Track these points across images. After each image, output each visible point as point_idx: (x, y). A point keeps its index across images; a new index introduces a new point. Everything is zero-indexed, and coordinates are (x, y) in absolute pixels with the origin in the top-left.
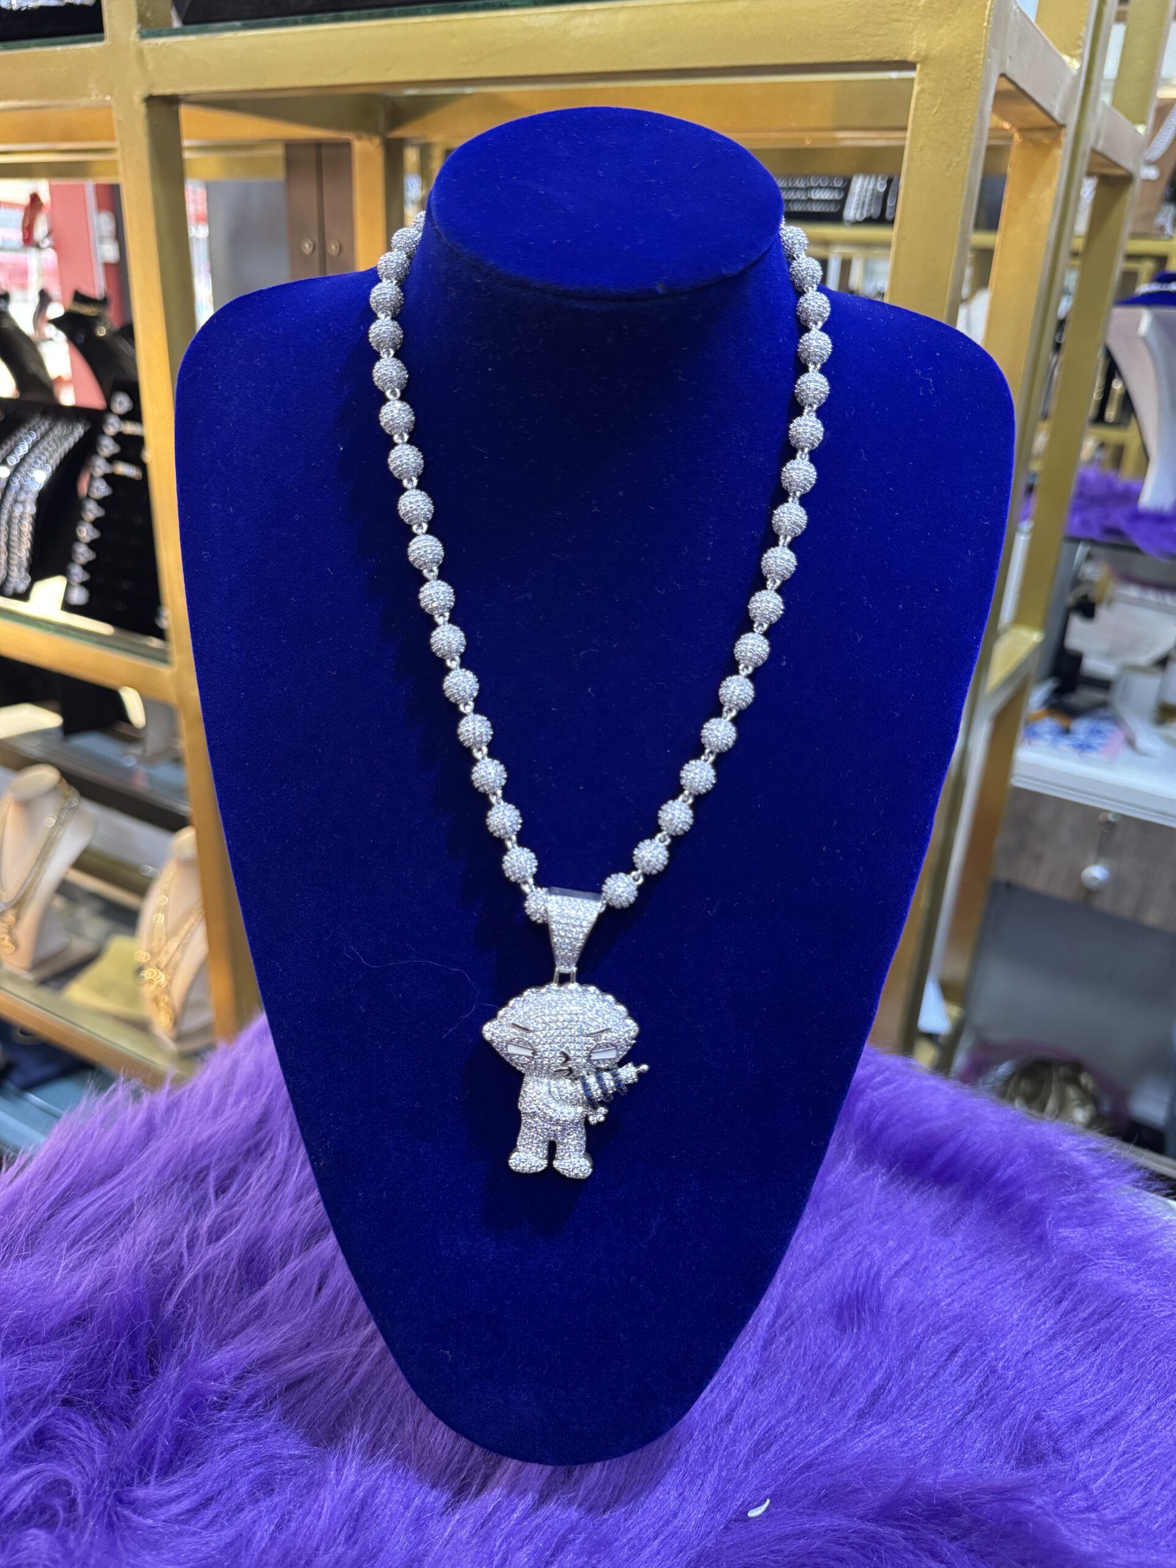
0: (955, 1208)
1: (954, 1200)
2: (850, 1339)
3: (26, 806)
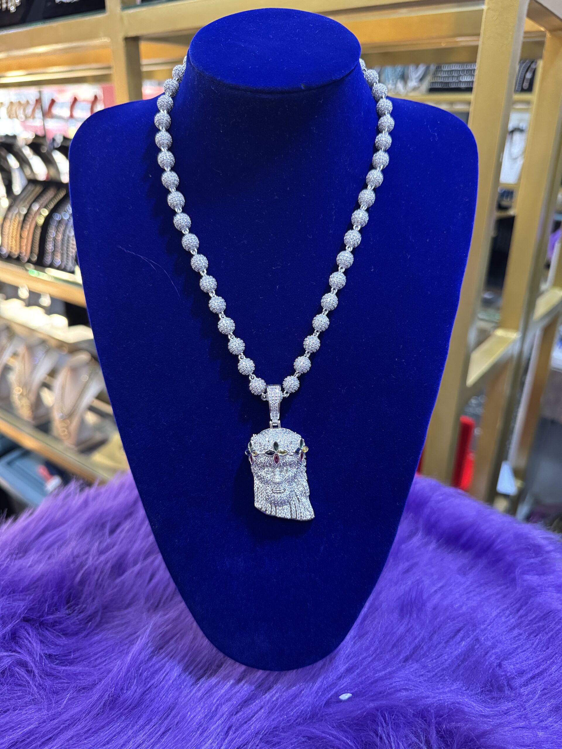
0: (471, 562)
1: (471, 558)
2: (405, 621)
3: (75, 370)
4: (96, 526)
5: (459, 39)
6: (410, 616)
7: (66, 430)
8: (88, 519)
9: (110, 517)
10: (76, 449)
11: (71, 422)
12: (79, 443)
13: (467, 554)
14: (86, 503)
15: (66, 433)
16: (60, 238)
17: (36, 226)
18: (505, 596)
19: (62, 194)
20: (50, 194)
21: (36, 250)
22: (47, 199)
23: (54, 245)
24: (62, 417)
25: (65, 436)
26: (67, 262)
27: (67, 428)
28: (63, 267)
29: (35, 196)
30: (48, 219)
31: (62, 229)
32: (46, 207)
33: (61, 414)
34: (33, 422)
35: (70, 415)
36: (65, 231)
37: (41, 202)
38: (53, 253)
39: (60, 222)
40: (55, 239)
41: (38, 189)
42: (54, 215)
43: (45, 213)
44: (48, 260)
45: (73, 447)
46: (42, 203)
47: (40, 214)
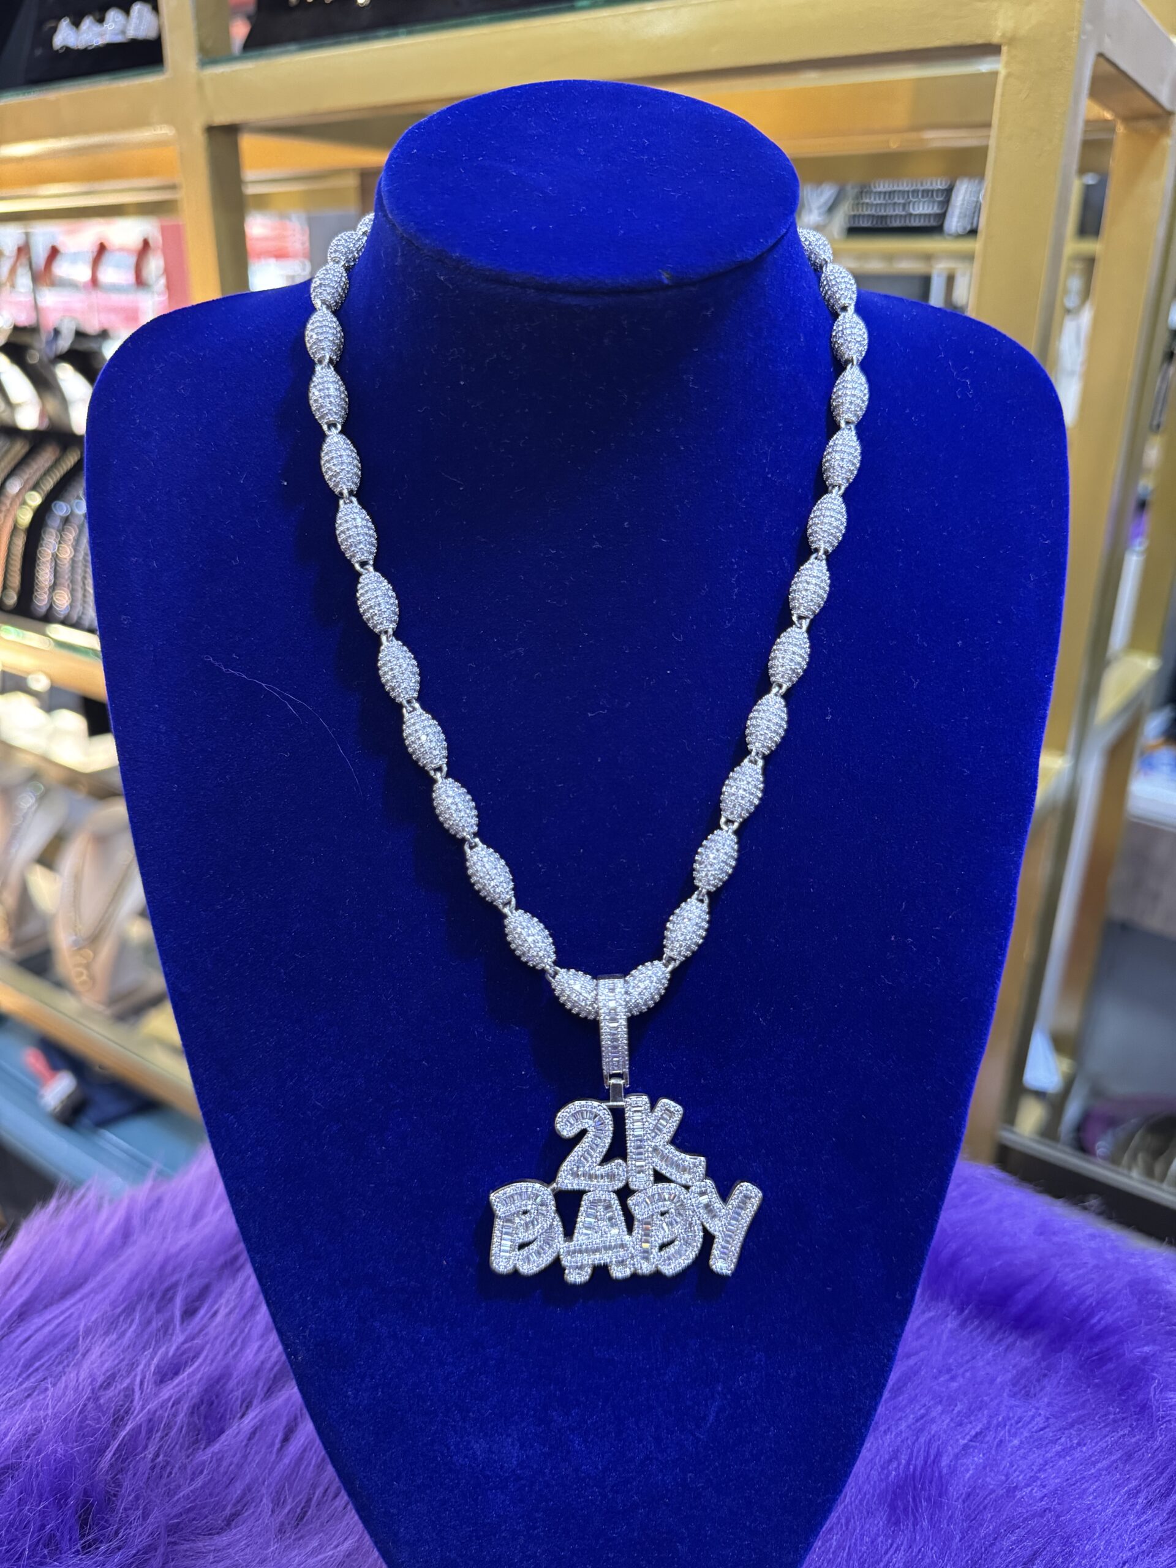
0: (1039, 1364)
1: (1039, 1354)
2: (902, 1539)
3: (102, 840)
4: (152, 1295)
5: (929, 135)
6: (915, 1524)
7: (85, 972)
8: (131, 1281)
9: (185, 1274)
10: (108, 1012)
11: (95, 953)
12: (113, 1000)
13: (1028, 1343)
14: (125, 1233)
15: (84, 977)
16: (67, 554)
17: (15, 528)
18: (1128, 1456)
19: (71, 459)
20: (46, 457)
21: (16, 580)
22: (38, 469)
23: (55, 569)
24: (75, 943)
25: (84, 983)
26: (84, 608)
27: (88, 966)
28: (75, 617)
29: (13, 464)
30: (41, 515)
31: (71, 535)
32: (35, 487)
33: (74, 938)
34: (12, 953)
35: (94, 939)
36: (77, 541)
37: (26, 477)
38: (53, 587)
39: (66, 520)
40: (55, 558)
41: (19, 448)
42: (55, 504)
43: (35, 499)
44: (41, 600)
45: (101, 1008)
46: (28, 479)
47: (24, 503)
